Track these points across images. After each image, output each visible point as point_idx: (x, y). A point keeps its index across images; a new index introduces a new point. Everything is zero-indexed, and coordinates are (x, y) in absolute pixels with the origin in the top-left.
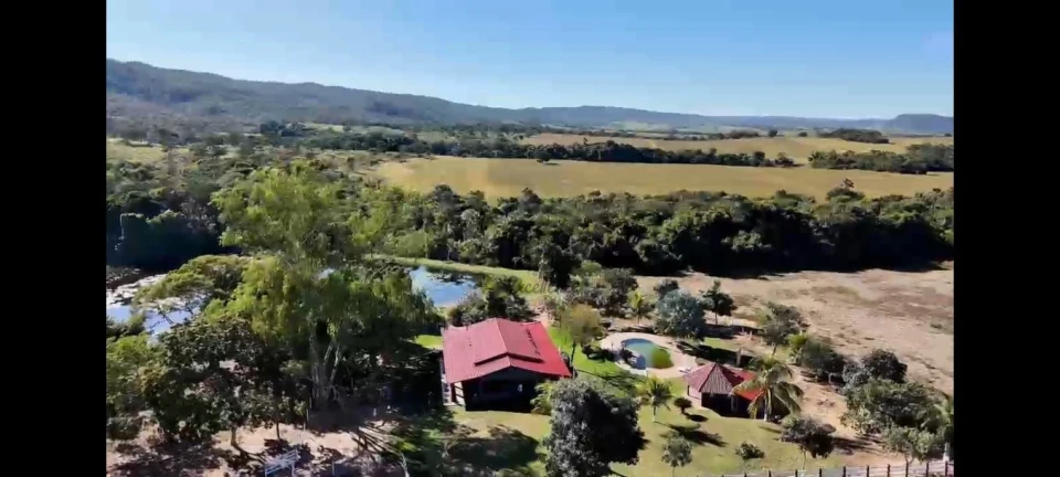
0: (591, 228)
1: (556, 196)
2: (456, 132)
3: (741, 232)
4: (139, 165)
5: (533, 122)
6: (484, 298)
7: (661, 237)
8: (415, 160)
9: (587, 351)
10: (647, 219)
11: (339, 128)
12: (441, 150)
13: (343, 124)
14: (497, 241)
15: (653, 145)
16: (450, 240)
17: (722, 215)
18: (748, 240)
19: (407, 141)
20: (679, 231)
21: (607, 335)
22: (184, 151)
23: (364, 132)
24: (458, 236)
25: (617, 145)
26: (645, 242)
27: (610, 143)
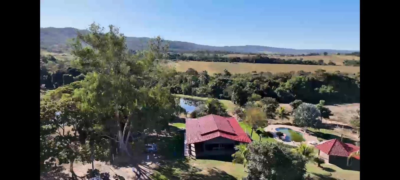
0: (255, 82)
1: (237, 73)
2: (198, 53)
3: (323, 86)
6: (207, 107)
7: (287, 87)
9: (259, 132)
10: (279, 79)
14: (213, 87)
16: (193, 88)
17: (314, 78)
18: (327, 89)
20: (295, 84)
21: (268, 126)
26: (279, 88)
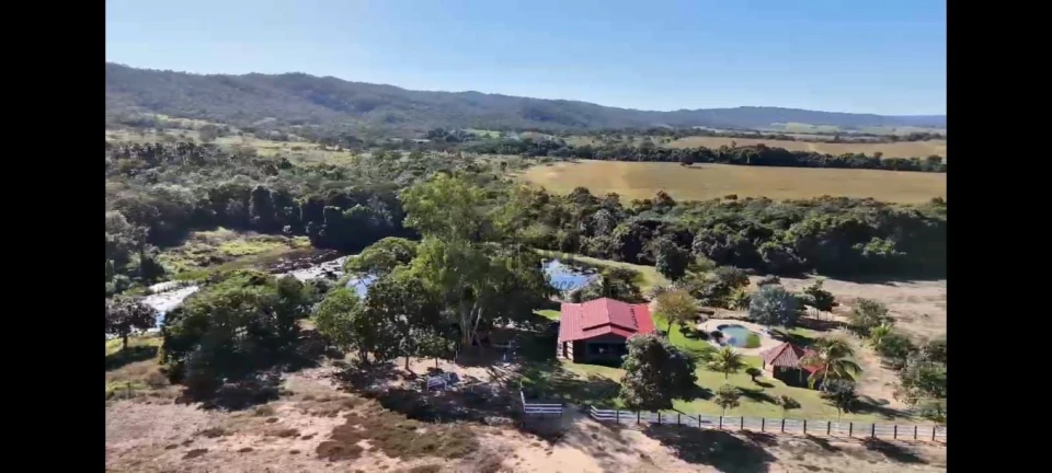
0: (716, 229)
1: (689, 200)
2: (603, 136)
3: (874, 239)
4: (334, 167)
5: (685, 124)
6: (600, 282)
7: (786, 240)
8: (561, 165)
9: (685, 331)
10: (774, 223)
11: (495, 135)
12: (587, 154)
13: (500, 130)
14: (623, 238)
15: (811, 148)
16: (582, 237)
17: (855, 220)
18: (881, 246)
19: (555, 146)
20: (804, 235)
21: (706, 320)
22: (367, 155)
23: (516, 137)
24: (590, 232)
25: (767, 149)
27: (761, 146)
